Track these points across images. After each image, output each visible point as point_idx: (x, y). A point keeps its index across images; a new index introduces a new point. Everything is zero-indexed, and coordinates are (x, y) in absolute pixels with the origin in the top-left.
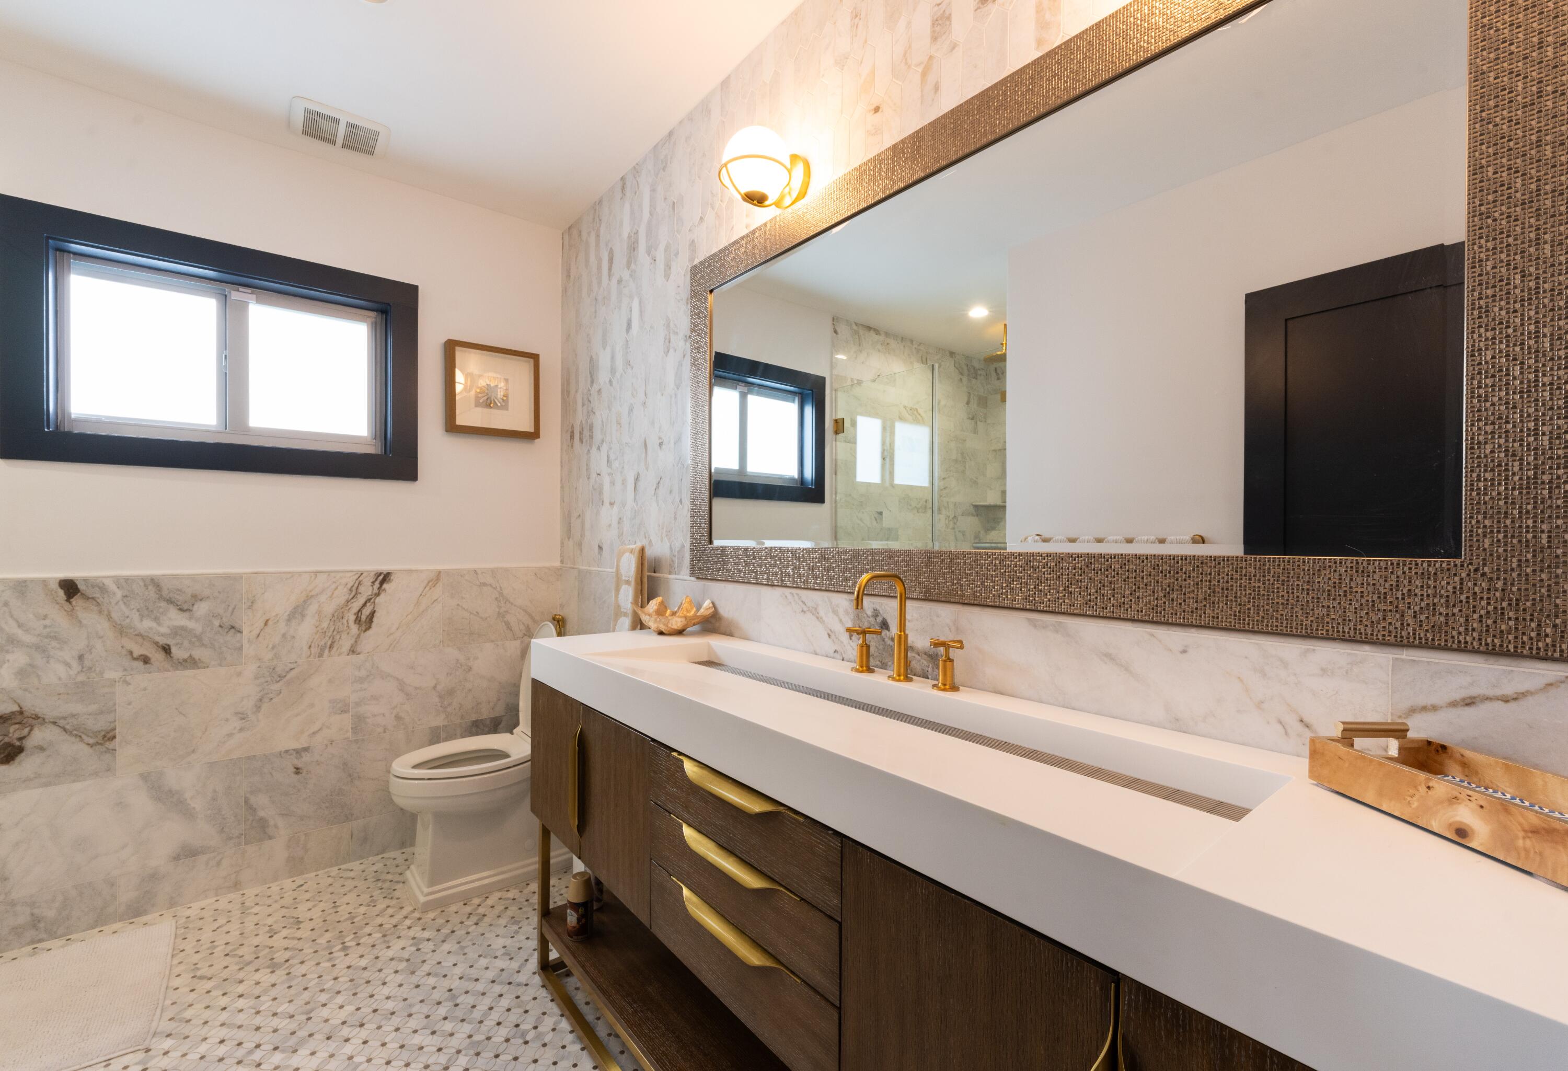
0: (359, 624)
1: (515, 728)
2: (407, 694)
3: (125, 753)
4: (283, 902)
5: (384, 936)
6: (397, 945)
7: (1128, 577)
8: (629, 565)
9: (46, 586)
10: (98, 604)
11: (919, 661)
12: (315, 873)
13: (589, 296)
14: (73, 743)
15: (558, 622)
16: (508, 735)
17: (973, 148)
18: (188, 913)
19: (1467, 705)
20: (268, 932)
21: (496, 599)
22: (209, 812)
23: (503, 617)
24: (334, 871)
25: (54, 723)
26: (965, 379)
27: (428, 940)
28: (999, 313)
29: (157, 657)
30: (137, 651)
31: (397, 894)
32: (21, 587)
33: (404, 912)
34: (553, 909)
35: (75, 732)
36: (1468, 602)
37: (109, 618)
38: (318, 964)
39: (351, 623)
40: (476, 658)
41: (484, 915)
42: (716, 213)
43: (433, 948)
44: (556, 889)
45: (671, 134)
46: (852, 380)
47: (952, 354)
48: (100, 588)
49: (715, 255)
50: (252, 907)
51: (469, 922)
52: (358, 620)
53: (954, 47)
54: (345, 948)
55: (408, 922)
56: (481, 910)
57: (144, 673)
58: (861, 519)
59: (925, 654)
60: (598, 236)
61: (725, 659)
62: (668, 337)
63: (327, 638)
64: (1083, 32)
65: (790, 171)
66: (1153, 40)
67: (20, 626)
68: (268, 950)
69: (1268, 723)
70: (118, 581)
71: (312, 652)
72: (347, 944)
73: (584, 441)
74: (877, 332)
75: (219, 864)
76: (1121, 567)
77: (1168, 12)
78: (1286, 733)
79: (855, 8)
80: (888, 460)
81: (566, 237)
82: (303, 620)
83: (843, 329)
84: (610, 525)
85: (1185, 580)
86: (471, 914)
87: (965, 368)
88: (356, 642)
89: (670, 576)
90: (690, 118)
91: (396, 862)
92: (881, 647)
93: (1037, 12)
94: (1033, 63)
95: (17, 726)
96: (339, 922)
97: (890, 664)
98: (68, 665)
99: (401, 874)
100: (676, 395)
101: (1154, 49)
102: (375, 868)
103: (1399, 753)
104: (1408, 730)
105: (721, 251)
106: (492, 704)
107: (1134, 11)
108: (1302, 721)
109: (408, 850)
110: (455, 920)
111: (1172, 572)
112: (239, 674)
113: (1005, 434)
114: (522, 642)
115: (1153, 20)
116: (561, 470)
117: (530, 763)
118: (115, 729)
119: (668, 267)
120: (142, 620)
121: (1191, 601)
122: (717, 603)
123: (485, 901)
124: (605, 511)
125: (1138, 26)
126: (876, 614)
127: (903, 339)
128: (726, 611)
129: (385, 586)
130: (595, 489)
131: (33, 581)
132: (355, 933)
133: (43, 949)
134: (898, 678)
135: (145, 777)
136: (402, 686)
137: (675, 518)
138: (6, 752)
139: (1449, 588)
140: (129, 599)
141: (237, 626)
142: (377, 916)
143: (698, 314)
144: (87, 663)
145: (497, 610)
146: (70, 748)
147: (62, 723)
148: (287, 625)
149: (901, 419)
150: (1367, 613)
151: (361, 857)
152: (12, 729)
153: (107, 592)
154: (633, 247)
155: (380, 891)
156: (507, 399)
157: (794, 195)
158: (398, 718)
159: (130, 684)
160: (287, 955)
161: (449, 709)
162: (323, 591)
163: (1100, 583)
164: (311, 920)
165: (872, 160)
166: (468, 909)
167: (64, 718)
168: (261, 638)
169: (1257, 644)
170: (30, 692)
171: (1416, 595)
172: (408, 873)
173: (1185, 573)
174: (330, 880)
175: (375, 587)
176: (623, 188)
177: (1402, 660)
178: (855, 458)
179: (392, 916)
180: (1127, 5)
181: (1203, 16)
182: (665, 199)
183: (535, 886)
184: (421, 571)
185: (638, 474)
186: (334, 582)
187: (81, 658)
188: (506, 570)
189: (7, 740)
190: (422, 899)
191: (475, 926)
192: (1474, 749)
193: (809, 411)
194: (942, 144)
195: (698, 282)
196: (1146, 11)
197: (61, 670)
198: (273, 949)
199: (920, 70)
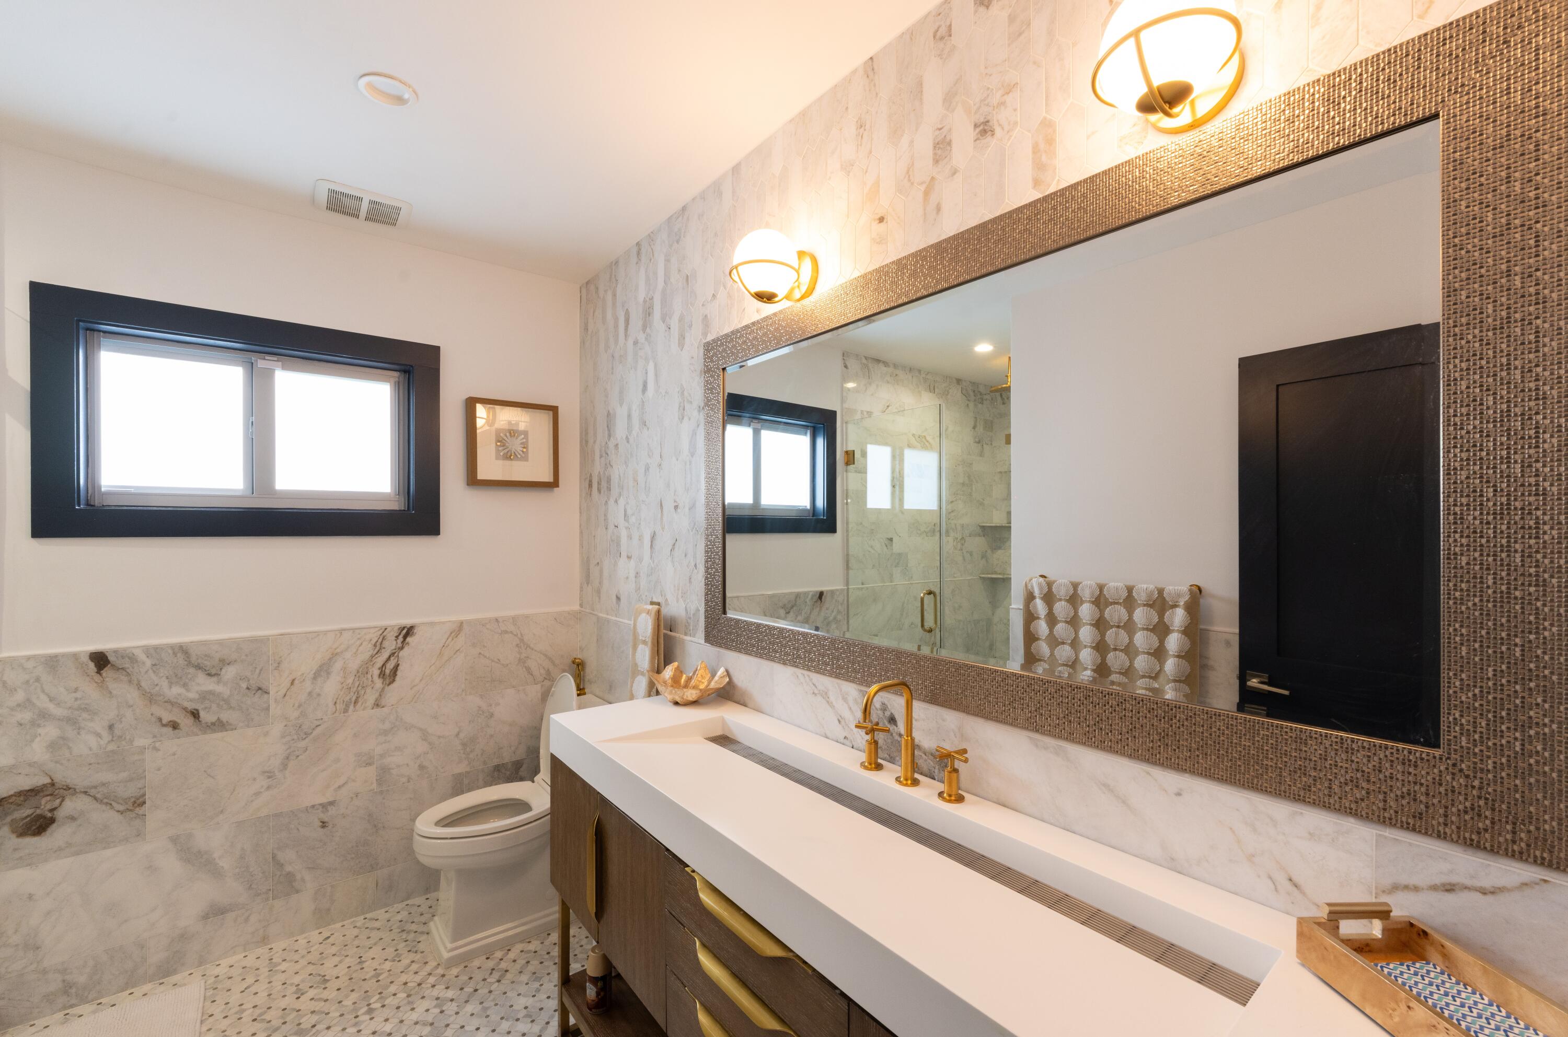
0: (383, 678)
1: (536, 775)
2: (430, 744)
3: (154, 817)
4: (310, 958)
5: (409, 996)
6: (422, 1006)
7: (1125, 716)
8: (646, 626)
9: (77, 659)
10: (128, 674)
11: (926, 760)
12: (341, 924)
13: (606, 352)
14: (104, 811)
15: (578, 665)
16: (529, 783)
17: (974, 275)
18: (217, 971)
19: (1447, 890)
20: (295, 993)
21: (517, 645)
22: (237, 870)
23: (524, 662)
24: (360, 920)
25: (85, 793)
26: (971, 405)
27: (452, 1000)
28: (1002, 348)
29: (186, 722)
30: (167, 717)
31: (421, 947)
32: (52, 663)
33: (428, 968)
34: (573, 975)
35: (105, 801)
36: (1446, 794)
37: (139, 686)
38: (344, 1029)
39: (376, 678)
40: (498, 704)
41: (507, 971)
42: (728, 293)
43: (456, 1009)
44: (577, 940)
45: (684, 209)
46: (862, 412)
47: (959, 381)
48: (129, 658)
49: (727, 335)
50: (280, 964)
51: (491, 980)
52: (382, 675)
53: (955, 172)
54: (370, 1011)
55: (432, 980)
56: (503, 965)
57: (173, 739)
58: (872, 547)
59: (932, 754)
60: (614, 295)
61: (740, 737)
62: (682, 405)
63: (352, 694)
64: (1078, 183)
65: (798, 272)
66: (1144, 203)
67: (51, 699)
68: (295, 1014)
69: (1259, 876)
70: (148, 651)
71: (338, 708)
72: (373, 1006)
73: (602, 491)
74: (886, 364)
75: (247, 920)
76: (1118, 705)
77: (1158, 178)
78: (1276, 890)
79: (860, 118)
80: (897, 487)
81: (584, 291)
82: (328, 678)
83: (852, 363)
84: (627, 578)
85: (1179, 728)
86: (493, 969)
87: (972, 394)
88: (380, 695)
89: (688, 638)
90: (703, 196)
91: (420, 910)
92: (889, 741)
93: (1034, 153)
94: (1030, 204)
95: (49, 798)
96: (364, 980)
97: (898, 758)
98: (98, 735)
99: (425, 924)
100: (690, 462)
101: (1145, 211)
102: (399, 917)
103: (1383, 934)
104: (1391, 911)
105: (732, 332)
106: (513, 748)
107: (1126, 172)
108: (1290, 880)
109: (432, 895)
110: (478, 976)
111: (1166, 718)
112: (266, 734)
113: (1010, 456)
114: (542, 686)
115: (1144, 183)
116: (580, 516)
117: (549, 816)
118: (144, 795)
119: (682, 337)
120: (171, 687)
121: (1185, 749)
122: (731, 671)
123: (508, 954)
124: (622, 562)
125: (1129, 187)
126: (884, 708)
127: (912, 370)
128: (741, 680)
129: (408, 639)
130: (612, 541)
131: (64, 655)
132: (380, 993)
133: (75, 1015)
134: (905, 782)
135: (174, 840)
136: (425, 735)
137: (690, 582)
138: (38, 823)
139: (1429, 778)
140: (158, 667)
141: (264, 687)
142: (401, 972)
143: (711, 389)
144: (117, 732)
145: (518, 656)
146: (100, 815)
147: (93, 792)
148: (313, 683)
149: (910, 446)
150: (1352, 789)
151: (386, 905)
152: (43, 801)
153: (137, 661)
154: (648, 312)
155: (404, 944)
156: (527, 450)
157: (804, 289)
158: (422, 767)
159: (159, 750)
160: (314, 1019)
161: (471, 756)
162: (347, 649)
163: (1098, 716)
164: (337, 978)
165: (877, 271)
166: (491, 964)
167: (95, 787)
168: (287, 697)
169: (1248, 798)
170: (62, 764)
171: (1397, 779)
172: (432, 924)
173: (1179, 721)
174: (356, 931)
175: (398, 641)
176: (639, 253)
177: (1386, 837)
178: (866, 487)
179: (416, 973)
180: (1119, 165)
181: (1191, 188)
182: (679, 271)
183: (555, 937)
184: (443, 623)
185: (655, 533)
186: (359, 639)
187: (111, 727)
188: (527, 617)
189: (38, 812)
190: (446, 955)
191: (497, 984)
192: (1456, 940)
193: (821, 443)
194: (944, 267)
195: (711, 358)
196: (1137, 173)
197: (92, 741)
198: (300, 1013)
199: (923, 188)
